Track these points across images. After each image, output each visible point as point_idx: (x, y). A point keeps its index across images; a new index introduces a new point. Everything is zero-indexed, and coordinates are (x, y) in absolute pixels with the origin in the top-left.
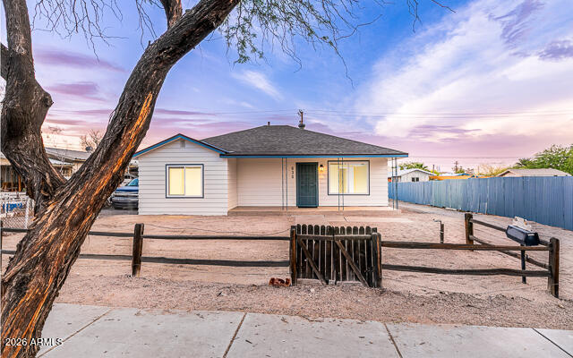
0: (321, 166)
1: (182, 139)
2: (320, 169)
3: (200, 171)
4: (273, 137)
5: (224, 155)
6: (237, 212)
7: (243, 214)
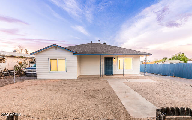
0: (115, 59)
1: (56, 47)
2: (114, 60)
3: (64, 61)
4: (95, 47)
5: (75, 54)
6: (81, 78)
7: (84, 79)
